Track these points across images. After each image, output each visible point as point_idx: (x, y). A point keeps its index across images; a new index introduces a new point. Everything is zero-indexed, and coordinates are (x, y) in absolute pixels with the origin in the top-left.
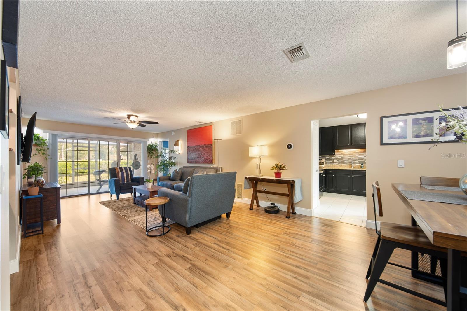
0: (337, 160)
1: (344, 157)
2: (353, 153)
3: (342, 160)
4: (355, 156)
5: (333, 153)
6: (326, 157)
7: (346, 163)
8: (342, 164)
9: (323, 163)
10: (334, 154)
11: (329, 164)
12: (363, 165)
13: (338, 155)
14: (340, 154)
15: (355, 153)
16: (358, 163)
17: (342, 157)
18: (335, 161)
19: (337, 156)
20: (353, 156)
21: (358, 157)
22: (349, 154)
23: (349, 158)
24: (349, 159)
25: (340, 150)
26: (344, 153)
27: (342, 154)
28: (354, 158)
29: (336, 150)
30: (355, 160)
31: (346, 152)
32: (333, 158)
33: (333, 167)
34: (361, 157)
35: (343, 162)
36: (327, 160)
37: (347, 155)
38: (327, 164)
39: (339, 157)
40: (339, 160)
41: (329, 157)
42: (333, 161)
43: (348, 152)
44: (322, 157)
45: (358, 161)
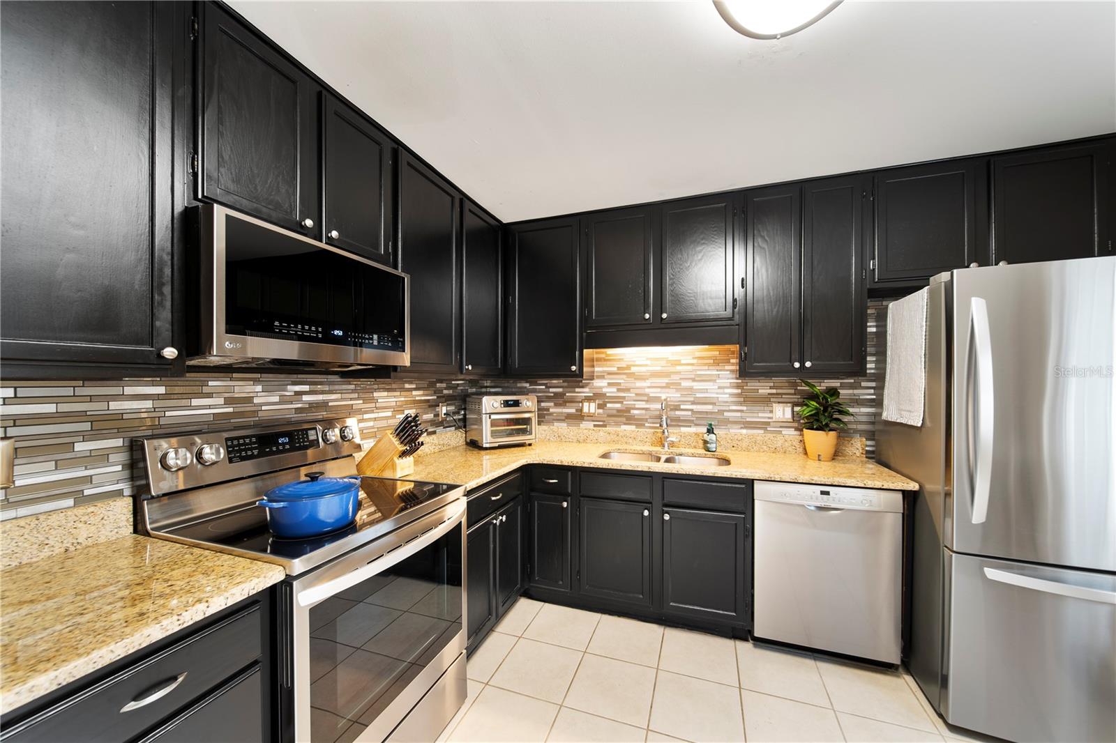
0: (600, 406)
1: (628, 390)
2: (672, 369)
3: (618, 406)
4: (676, 386)
5: (574, 368)
6: (548, 387)
7: (639, 422)
8: (618, 424)
9: (527, 421)
10: (580, 374)
11: (564, 425)
12: (712, 436)
13: (602, 377)
14: (610, 373)
15: (679, 368)
16: (692, 421)
17: (619, 390)
18: (591, 408)
19: (597, 383)
20: (668, 386)
21: (691, 389)
22: (655, 375)
23: (653, 393)
24: (650, 400)
25: (610, 351)
26: (628, 367)
27: (621, 371)
28: (672, 395)
29: (585, 351)
30: (677, 408)
31: (637, 363)
32: (575, 392)
33: (579, 441)
34: (706, 391)
35: (625, 416)
36: (552, 404)
37: (642, 378)
38: (552, 427)
39: (606, 387)
40: (609, 405)
41: (560, 390)
42: (581, 410)
43: (649, 362)
44: (530, 386)
45: (690, 413)
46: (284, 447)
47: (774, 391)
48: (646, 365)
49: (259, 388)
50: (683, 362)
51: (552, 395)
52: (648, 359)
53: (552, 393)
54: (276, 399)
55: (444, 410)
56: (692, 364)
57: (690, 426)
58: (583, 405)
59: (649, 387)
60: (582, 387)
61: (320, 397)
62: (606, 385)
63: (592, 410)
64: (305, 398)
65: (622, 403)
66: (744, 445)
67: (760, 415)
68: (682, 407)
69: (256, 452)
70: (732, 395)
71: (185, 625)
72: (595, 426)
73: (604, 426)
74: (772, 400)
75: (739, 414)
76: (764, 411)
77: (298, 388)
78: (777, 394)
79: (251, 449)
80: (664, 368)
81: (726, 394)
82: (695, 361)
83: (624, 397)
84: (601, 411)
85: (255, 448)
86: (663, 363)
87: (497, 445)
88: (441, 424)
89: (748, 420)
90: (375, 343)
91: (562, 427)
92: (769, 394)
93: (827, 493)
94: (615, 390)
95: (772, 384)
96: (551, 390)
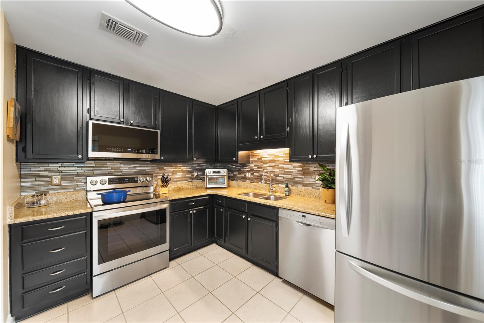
0: (252, 174)
2: (276, 159)
3: (257, 174)
4: (277, 166)
5: (234, 159)
12: (287, 189)
13: (252, 162)
14: (255, 161)
16: (283, 182)
17: (258, 168)
18: (248, 175)
19: (252, 165)
22: (270, 161)
26: (261, 158)
27: (259, 160)
30: (278, 176)
31: (264, 156)
32: (244, 168)
33: (245, 188)
34: (288, 169)
35: (259, 178)
36: (237, 173)
37: (265, 163)
38: (237, 182)
39: (254, 167)
40: (255, 174)
41: (239, 167)
42: (245, 176)
43: (268, 156)
44: (231, 166)
45: (282, 178)
46: (126, 182)
47: (316, 169)
48: (267, 158)
49: (122, 165)
50: (280, 156)
51: (237, 169)
53: (238, 168)
54: (128, 168)
55: (196, 174)
56: (283, 157)
57: (282, 184)
58: (246, 173)
59: (268, 167)
60: (246, 166)
61: (143, 168)
63: (249, 176)
64: (137, 168)
65: (259, 173)
66: (303, 193)
67: (310, 180)
68: (280, 175)
69: (117, 182)
70: (299, 171)
71: (62, 216)
72: (251, 182)
73: (253, 182)
74: (315, 173)
75: (301, 179)
76: (312, 178)
77: (135, 165)
78: (317, 170)
79: (116, 181)
80: (274, 159)
81: (296, 170)
82: (284, 155)
83: (259, 171)
84: (252, 176)
85: (117, 181)
86: (273, 156)
87: (210, 187)
88: (195, 179)
89: (305, 182)
90: (144, 152)
91: (240, 182)
92: (314, 170)
93: (304, 216)
94: (256, 168)
95: (315, 166)
96: (237, 167)
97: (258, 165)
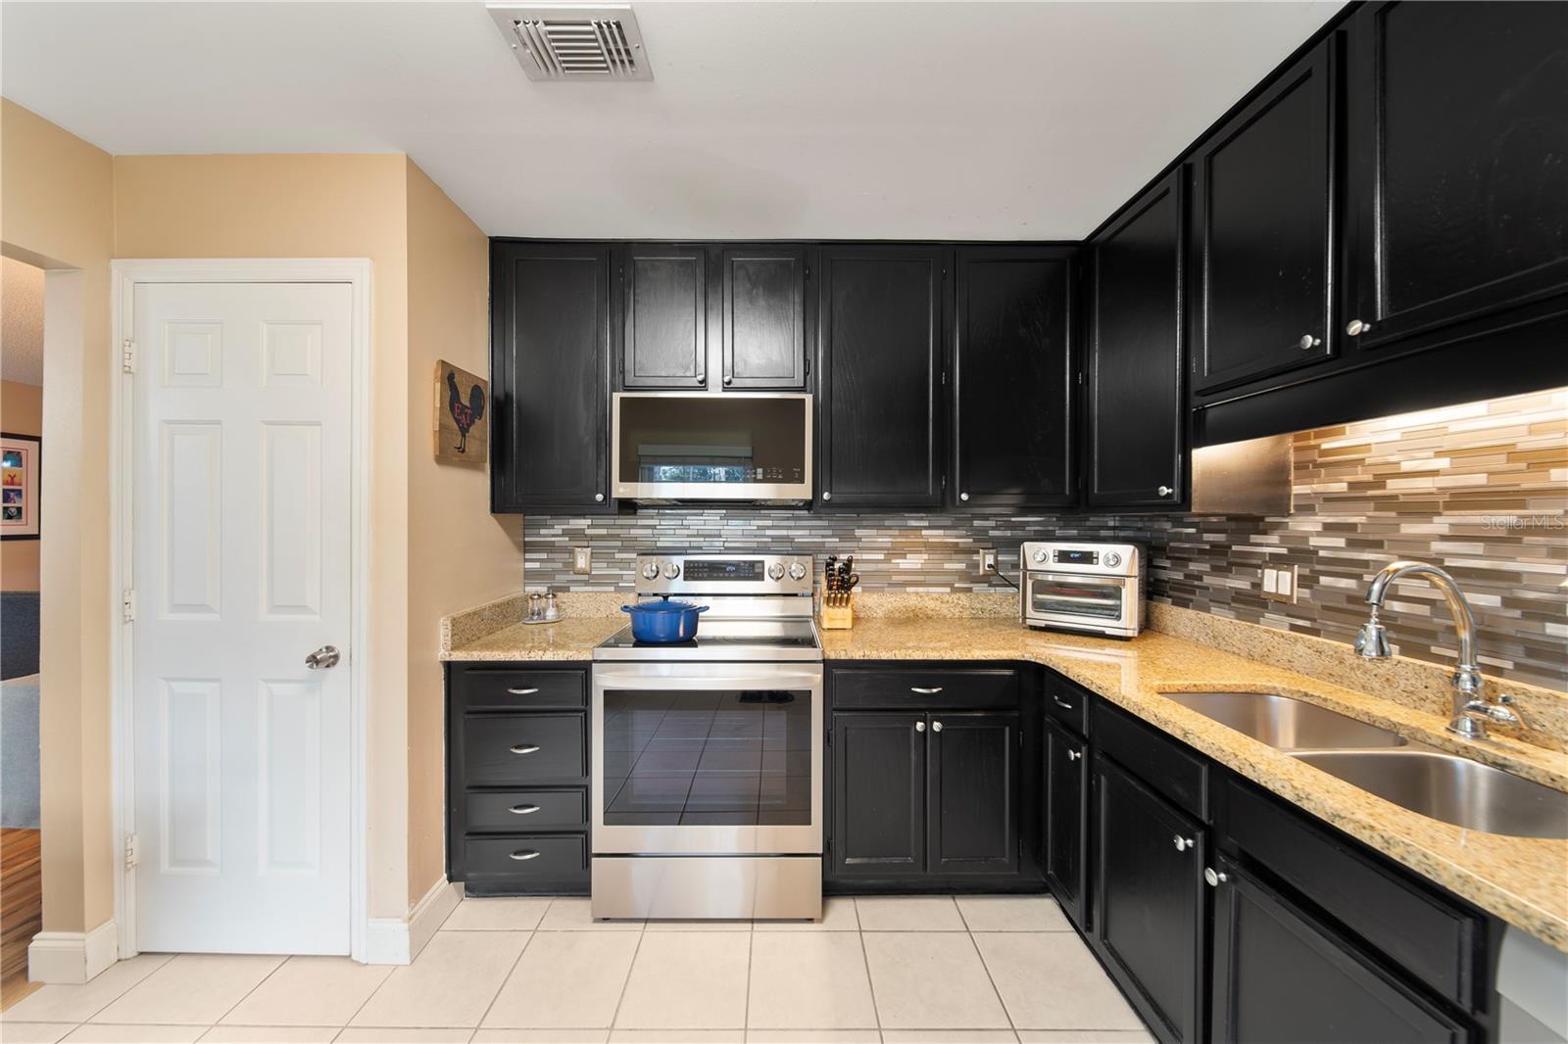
0: (1305, 582)
1: (1376, 545)
3: (1347, 584)
11: (1228, 615)
13: (1307, 508)
14: (1331, 499)
17: (1352, 544)
18: (1278, 582)
19: (1297, 523)
26: (1379, 482)
31: (1406, 466)
32: (1249, 544)
33: (1251, 658)
35: (1358, 613)
36: (1206, 567)
38: (1202, 614)
39: (1319, 534)
40: (1324, 580)
41: (1220, 538)
42: (1258, 586)
43: (1443, 463)
44: (1173, 527)
48: (1434, 473)
51: (1208, 547)
52: (1439, 454)
53: (1207, 542)
54: (740, 533)
55: (989, 560)
58: (1263, 573)
59: (1443, 538)
60: (1264, 533)
61: (784, 533)
62: (1319, 528)
63: (1285, 590)
64: (768, 532)
65: (1358, 577)
72: (1293, 628)
73: (1315, 632)
77: (760, 523)
79: (702, 573)
83: (1364, 564)
84: (1306, 593)
85: (705, 572)
86: (1500, 462)
88: (986, 579)
91: (1222, 620)
94: (1341, 542)
97: (1352, 527)
